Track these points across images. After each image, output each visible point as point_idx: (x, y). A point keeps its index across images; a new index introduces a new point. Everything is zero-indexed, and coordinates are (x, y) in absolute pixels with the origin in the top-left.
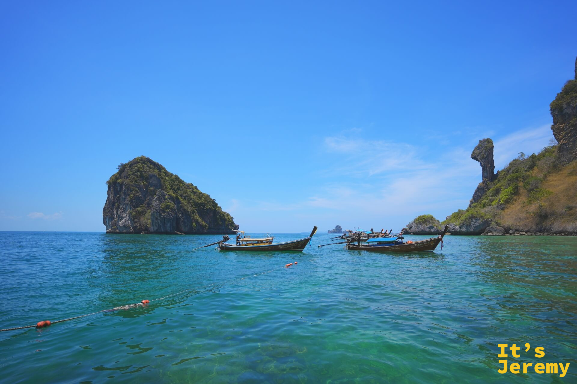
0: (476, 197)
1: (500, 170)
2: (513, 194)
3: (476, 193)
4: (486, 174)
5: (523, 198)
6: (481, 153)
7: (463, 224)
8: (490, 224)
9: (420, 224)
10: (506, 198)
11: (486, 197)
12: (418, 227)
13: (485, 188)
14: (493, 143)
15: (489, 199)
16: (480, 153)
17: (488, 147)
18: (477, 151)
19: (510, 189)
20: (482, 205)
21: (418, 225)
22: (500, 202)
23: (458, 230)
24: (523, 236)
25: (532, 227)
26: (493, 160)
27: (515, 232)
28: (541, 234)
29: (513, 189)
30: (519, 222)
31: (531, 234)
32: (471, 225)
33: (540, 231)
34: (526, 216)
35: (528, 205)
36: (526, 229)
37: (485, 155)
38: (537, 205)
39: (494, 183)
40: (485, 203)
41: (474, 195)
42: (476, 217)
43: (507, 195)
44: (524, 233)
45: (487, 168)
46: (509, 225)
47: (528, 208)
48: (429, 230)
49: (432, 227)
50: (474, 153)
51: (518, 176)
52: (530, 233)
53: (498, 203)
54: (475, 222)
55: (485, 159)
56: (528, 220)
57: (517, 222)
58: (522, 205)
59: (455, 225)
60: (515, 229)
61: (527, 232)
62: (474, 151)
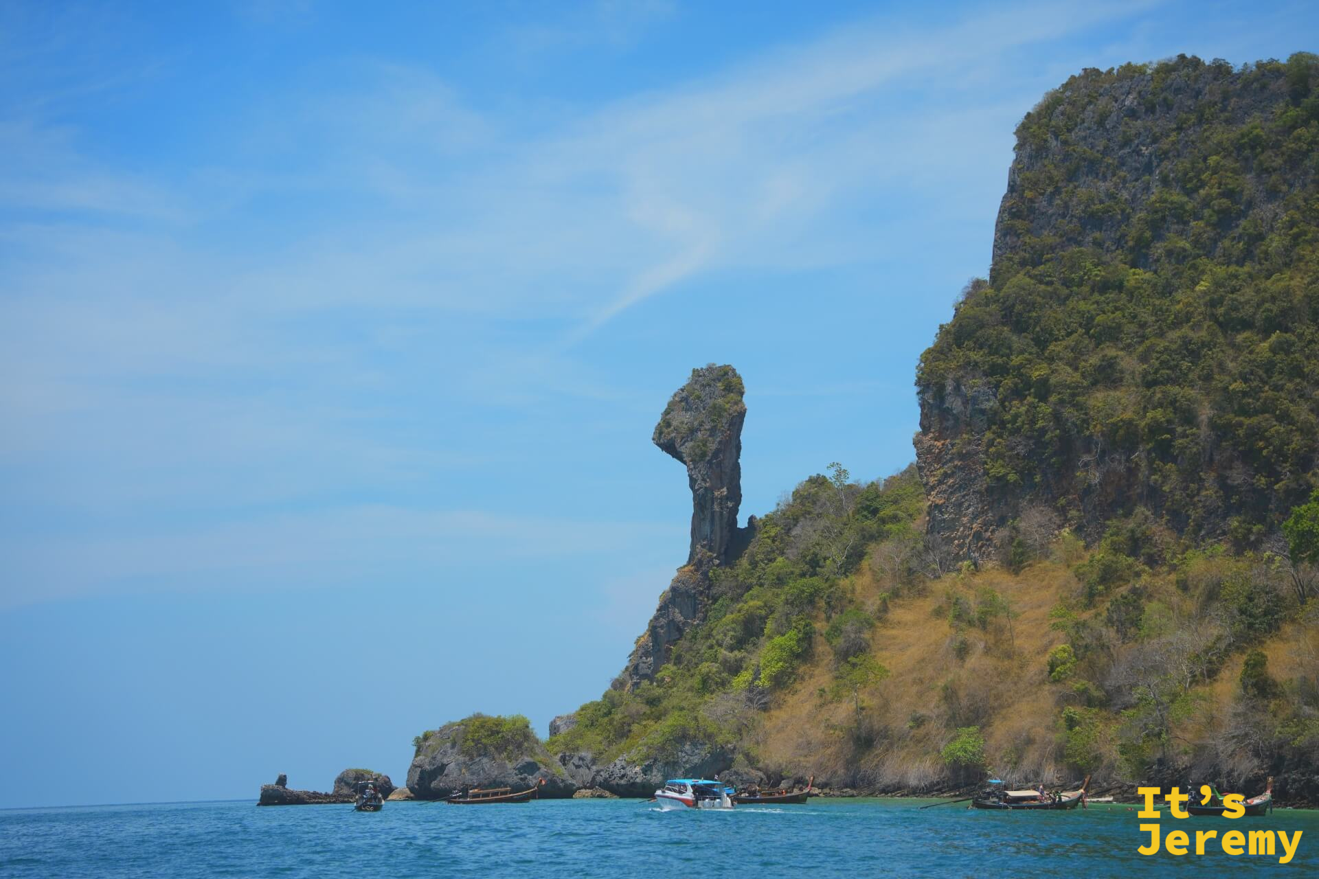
0: (662, 627)
1: (760, 515)
2: (798, 656)
3: (663, 609)
4: (706, 529)
5: (821, 677)
6: (698, 430)
7: (656, 760)
8: (732, 760)
9: (485, 755)
10: (776, 668)
11: (711, 647)
12: (474, 767)
13: (701, 593)
14: (742, 394)
15: (720, 657)
16: (693, 431)
17: (725, 410)
18: (683, 419)
19: (789, 639)
20: (696, 681)
21: (472, 759)
22: (760, 679)
23: (638, 780)
24: (814, 798)
25: (835, 772)
26: (739, 463)
27: (794, 787)
28: (855, 792)
29: (799, 641)
30: (806, 756)
31: (832, 793)
32: (677, 762)
33: (853, 786)
34: (823, 737)
35: (831, 702)
36: (821, 779)
37: (713, 446)
38: (853, 705)
39: (735, 573)
40: (708, 673)
41: (656, 618)
42: (695, 737)
43: (779, 660)
44: (816, 791)
45: (713, 503)
46: (780, 766)
47: (831, 713)
48: (521, 779)
49: (531, 768)
50: (666, 422)
51: (816, 591)
52: (830, 789)
53: (752, 682)
54: (689, 752)
55: (710, 462)
56: (829, 751)
57: (801, 755)
58: (816, 701)
59: (628, 763)
60: (795, 776)
61: (823, 786)
62: (667, 413)
